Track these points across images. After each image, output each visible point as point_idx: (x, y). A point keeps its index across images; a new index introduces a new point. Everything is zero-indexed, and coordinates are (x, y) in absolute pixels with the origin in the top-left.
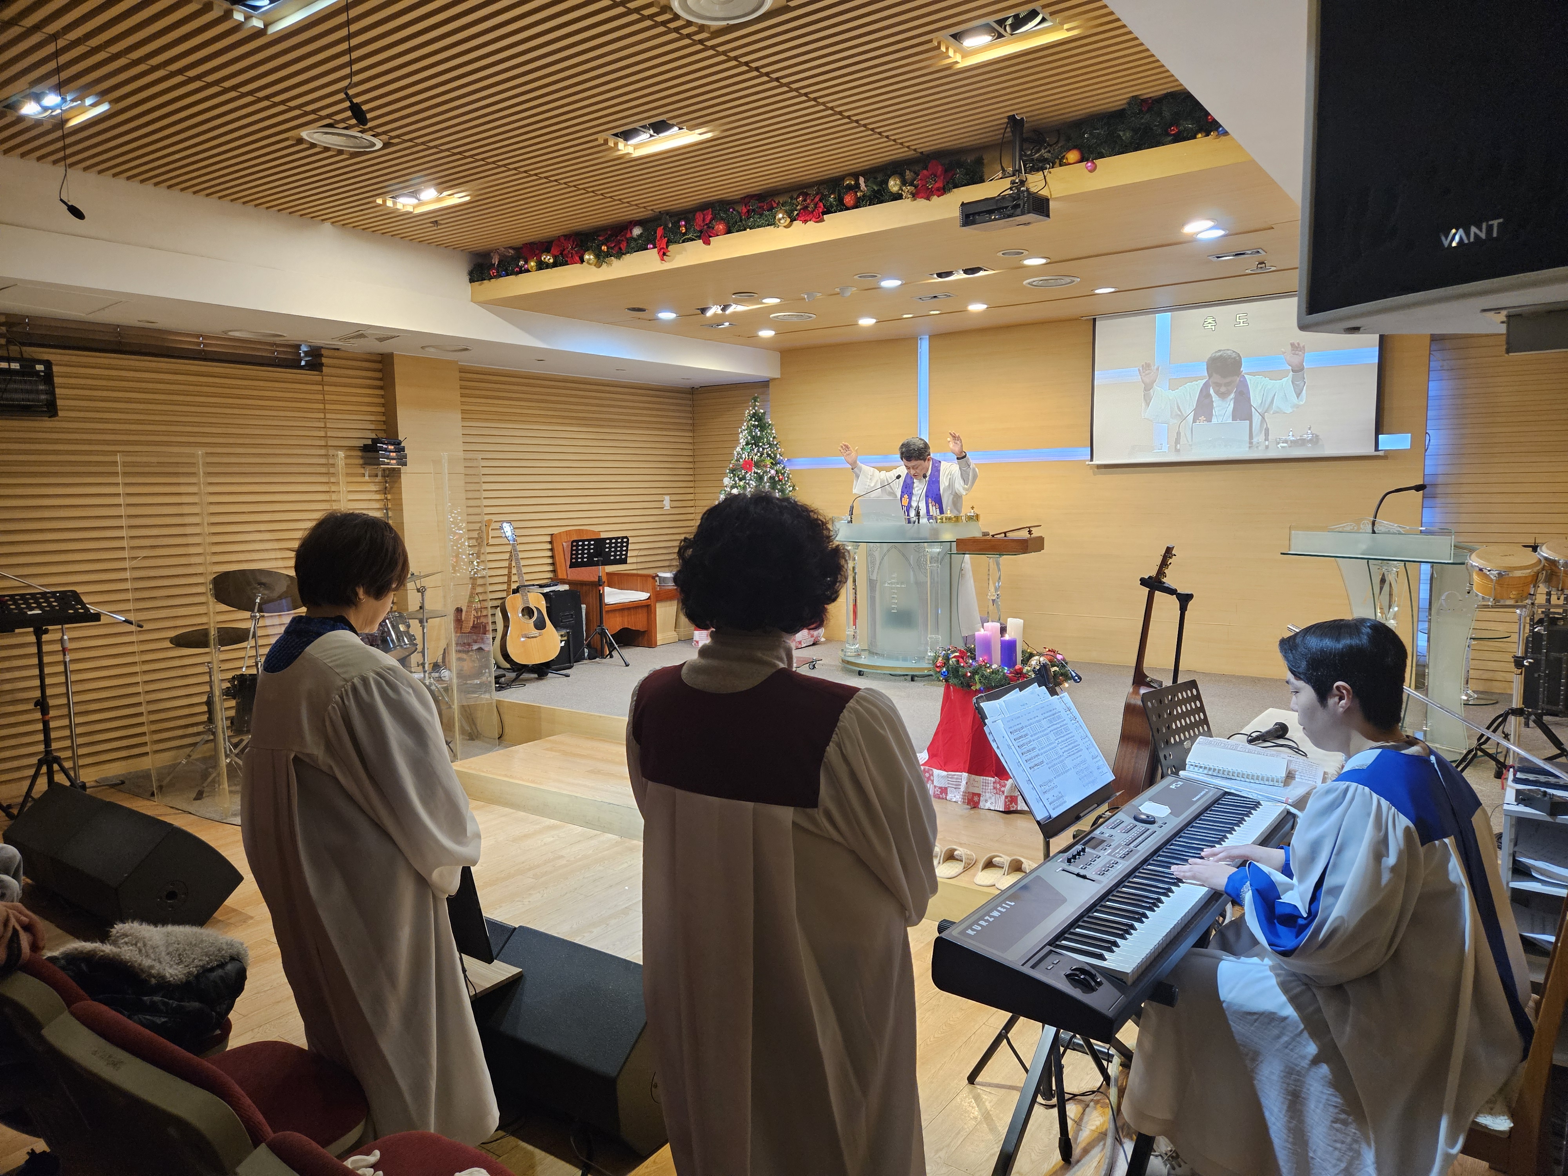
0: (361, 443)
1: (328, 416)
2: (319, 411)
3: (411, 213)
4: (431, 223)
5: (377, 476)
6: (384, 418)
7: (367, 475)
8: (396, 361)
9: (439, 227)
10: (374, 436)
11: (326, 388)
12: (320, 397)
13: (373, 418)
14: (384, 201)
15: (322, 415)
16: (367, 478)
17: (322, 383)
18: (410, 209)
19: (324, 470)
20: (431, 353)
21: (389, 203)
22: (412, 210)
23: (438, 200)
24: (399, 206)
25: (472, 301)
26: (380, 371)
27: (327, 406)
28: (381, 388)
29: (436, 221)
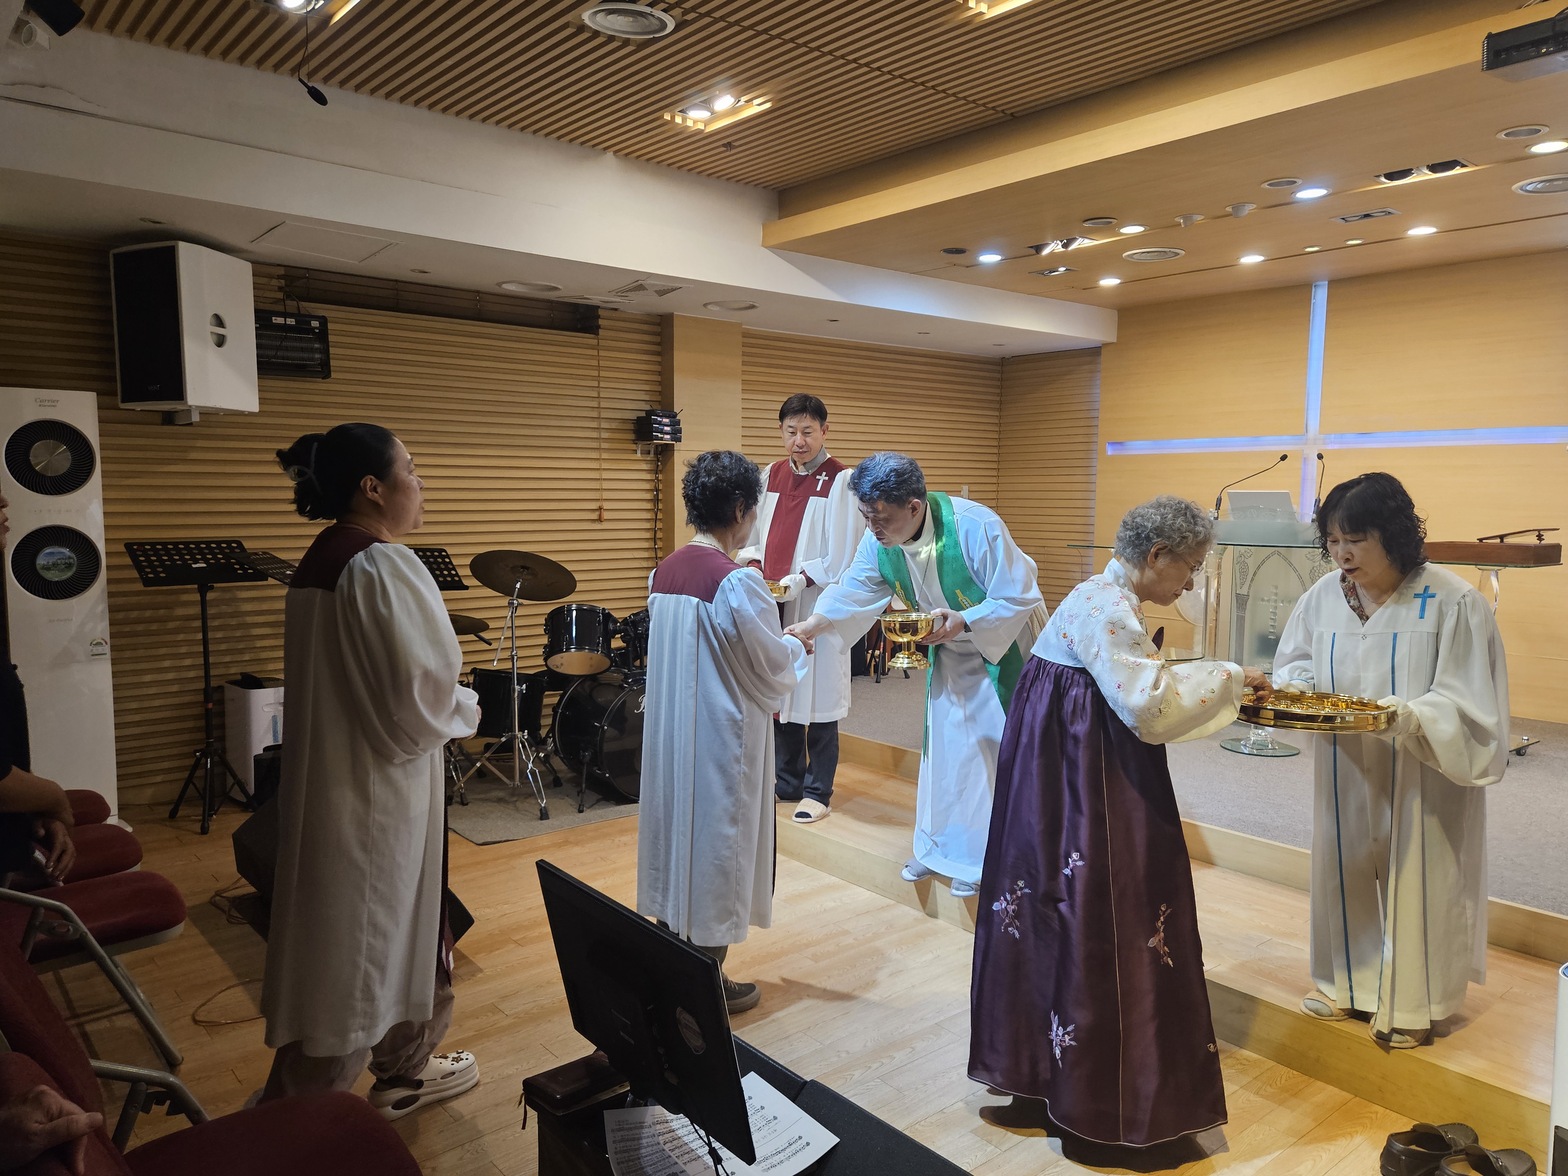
0: (633, 416)
1: (602, 384)
2: (593, 378)
3: (703, 131)
4: (724, 145)
5: (649, 453)
6: (659, 388)
7: (639, 452)
8: (676, 322)
9: (733, 152)
10: (648, 408)
11: (602, 353)
12: (595, 363)
13: (647, 388)
14: (673, 117)
15: (595, 384)
16: (639, 455)
17: (597, 347)
18: (701, 126)
19: (595, 445)
20: (714, 313)
21: (678, 120)
22: (703, 128)
23: (734, 111)
24: (689, 123)
25: (763, 246)
26: (659, 334)
27: (602, 374)
28: (658, 354)
29: (729, 143)
